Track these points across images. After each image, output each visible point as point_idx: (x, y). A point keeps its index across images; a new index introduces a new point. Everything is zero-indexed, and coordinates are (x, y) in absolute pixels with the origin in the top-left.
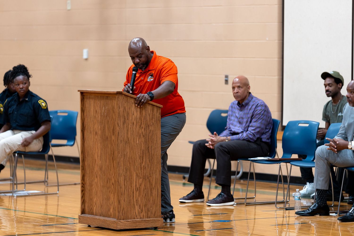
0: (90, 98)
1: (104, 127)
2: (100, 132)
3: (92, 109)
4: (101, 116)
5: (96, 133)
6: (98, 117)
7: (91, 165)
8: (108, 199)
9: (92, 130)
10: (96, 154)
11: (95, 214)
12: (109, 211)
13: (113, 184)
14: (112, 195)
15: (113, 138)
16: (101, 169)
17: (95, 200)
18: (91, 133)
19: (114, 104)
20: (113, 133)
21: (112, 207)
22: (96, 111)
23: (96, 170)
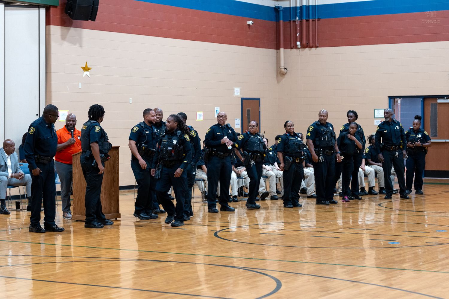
1: (107, 166)
8: (110, 204)
14: (113, 201)
15: (114, 171)
19: (114, 152)
20: (114, 169)
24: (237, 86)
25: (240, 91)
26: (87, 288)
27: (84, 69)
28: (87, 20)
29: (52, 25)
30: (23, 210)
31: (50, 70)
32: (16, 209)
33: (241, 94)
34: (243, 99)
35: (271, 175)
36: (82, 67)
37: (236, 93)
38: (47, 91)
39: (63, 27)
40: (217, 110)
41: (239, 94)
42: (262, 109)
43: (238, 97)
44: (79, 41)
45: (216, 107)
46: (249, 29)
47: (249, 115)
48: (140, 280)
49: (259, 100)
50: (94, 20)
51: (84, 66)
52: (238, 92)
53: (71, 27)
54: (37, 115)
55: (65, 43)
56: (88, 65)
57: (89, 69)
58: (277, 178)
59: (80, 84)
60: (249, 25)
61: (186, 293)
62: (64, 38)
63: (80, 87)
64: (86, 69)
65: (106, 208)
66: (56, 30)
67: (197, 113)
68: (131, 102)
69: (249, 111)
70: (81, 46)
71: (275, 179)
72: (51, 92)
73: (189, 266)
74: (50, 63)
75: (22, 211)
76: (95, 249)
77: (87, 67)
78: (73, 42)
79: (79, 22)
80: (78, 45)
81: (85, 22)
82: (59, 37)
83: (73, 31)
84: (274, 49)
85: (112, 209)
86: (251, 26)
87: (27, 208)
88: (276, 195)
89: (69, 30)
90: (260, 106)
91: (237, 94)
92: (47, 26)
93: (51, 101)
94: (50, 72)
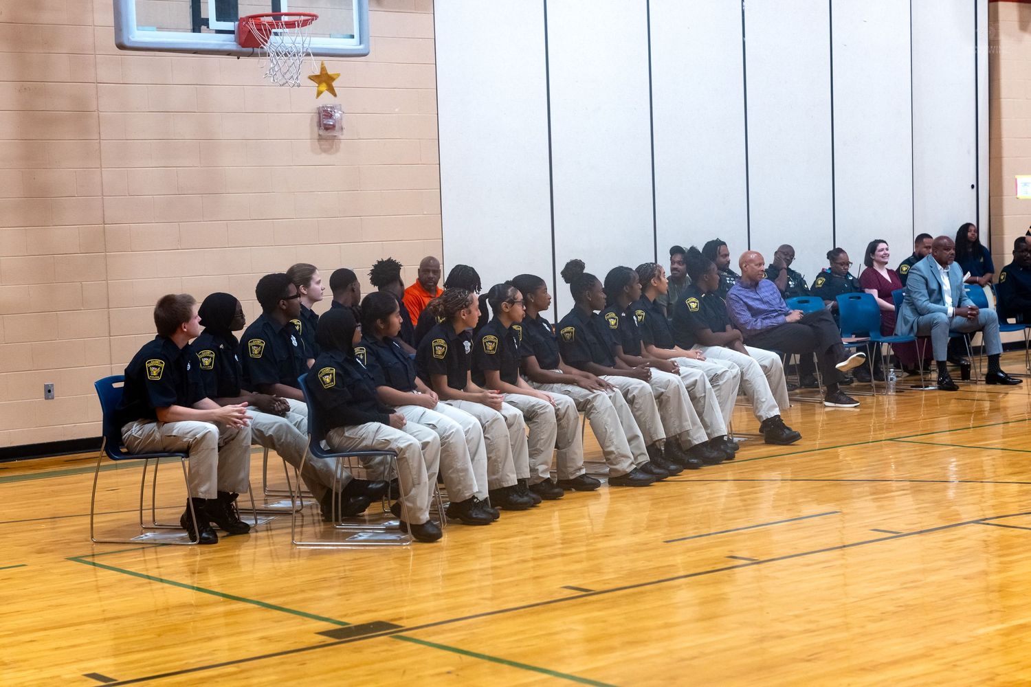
29: (1001, 1)
30: (978, 382)
31: (999, 94)
32: (962, 380)
38: (992, 137)
39: (1023, 4)
54: (973, 186)
62: (1024, 26)
66: (1009, 10)
72: (999, 138)
74: (999, 80)
75: (976, 383)
82: (1016, 25)
87: (986, 378)
92: (992, 4)
93: (999, 158)
94: (999, 98)
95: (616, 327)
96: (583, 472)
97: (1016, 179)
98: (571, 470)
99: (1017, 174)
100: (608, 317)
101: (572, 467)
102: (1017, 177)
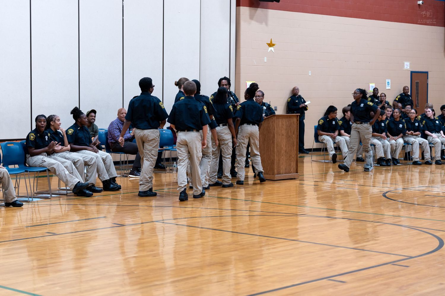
0: (279, 118)
1: (288, 131)
2: (285, 134)
3: (280, 123)
4: (286, 126)
5: (283, 135)
6: (284, 127)
7: (279, 150)
8: (290, 165)
9: (280, 134)
10: (283, 145)
11: (281, 173)
12: (290, 170)
13: (293, 157)
14: (293, 162)
15: (294, 136)
16: (286, 152)
17: (281, 167)
18: (279, 135)
19: (294, 120)
20: (294, 134)
21: (292, 168)
22: (283, 124)
23: (282, 153)
24: (407, 61)
25: (410, 65)
26: (267, 240)
27: (269, 45)
28: (273, 2)
29: (242, 6)
31: (240, 46)
33: (410, 67)
34: (412, 73)
35: (437, 142)
36: (267, 43)
37: (405, 67)
38: (237, 64)
39: (251, 8)
40: (388, 82)
41: (408, 67)
42: (430, 81)
43: (408, 70)
44: (264, 20)
45: (388, 79)
46: (419, 8)
47: (417, 86)
48: (315, 234)
49: (427, 73)
50: (279, 2)
51: (270, 43)
52: (408, 66)
53: (258, 8)
55: (253, 23)
56: (272, 41)
57: (274, 45)
58: (442, 144)
59: (265, 58)
60: (419, 5)
61: (356, 247)
62: (251, 17)
63: (265, 61)
64: (271, 45)
65: (286, 169)
66: (245, 10)
67: (369, 85)
68: (310, 75)
69: (417, 83)
70: (267, 24)
71: (440, 145)
72: (239, 65)
73: (359, 223)
74: (240, 40)
76: (276, 205)
77: (272, 43)
78: (260, 21)
79: (265, 3)
80: (264, 24)
81: (270, 3)
82: (248, 16)
83: (260, 11)
84: (443, 27)
85: (292, 170)
86: (421, 5)
88: (440, 160)
89: (257, 10)
90: (428, 79)
91: (407, 67)
92: (238, 7)
93: (239, 73)
94: (240, 48)
95: (33, 140)
96: (16, 199)
97: (246, 83)
98: (10, 199)
99: (247, 81)
100: (31, 135)
101: (10, 198)
102: (247, 82)
